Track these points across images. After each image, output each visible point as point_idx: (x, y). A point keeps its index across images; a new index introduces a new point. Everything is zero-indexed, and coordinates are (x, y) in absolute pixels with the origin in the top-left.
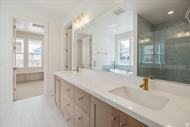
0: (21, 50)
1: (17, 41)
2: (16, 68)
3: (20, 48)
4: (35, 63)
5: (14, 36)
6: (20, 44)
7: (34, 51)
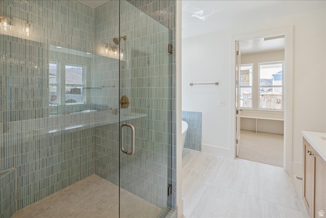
0: (249, 81)
1: (243, 68)
2: (241, 110)
3: (247, 79)
4: (272, 100)
5: (237, 63)
6: (247, 72)
7: (272, 77)
